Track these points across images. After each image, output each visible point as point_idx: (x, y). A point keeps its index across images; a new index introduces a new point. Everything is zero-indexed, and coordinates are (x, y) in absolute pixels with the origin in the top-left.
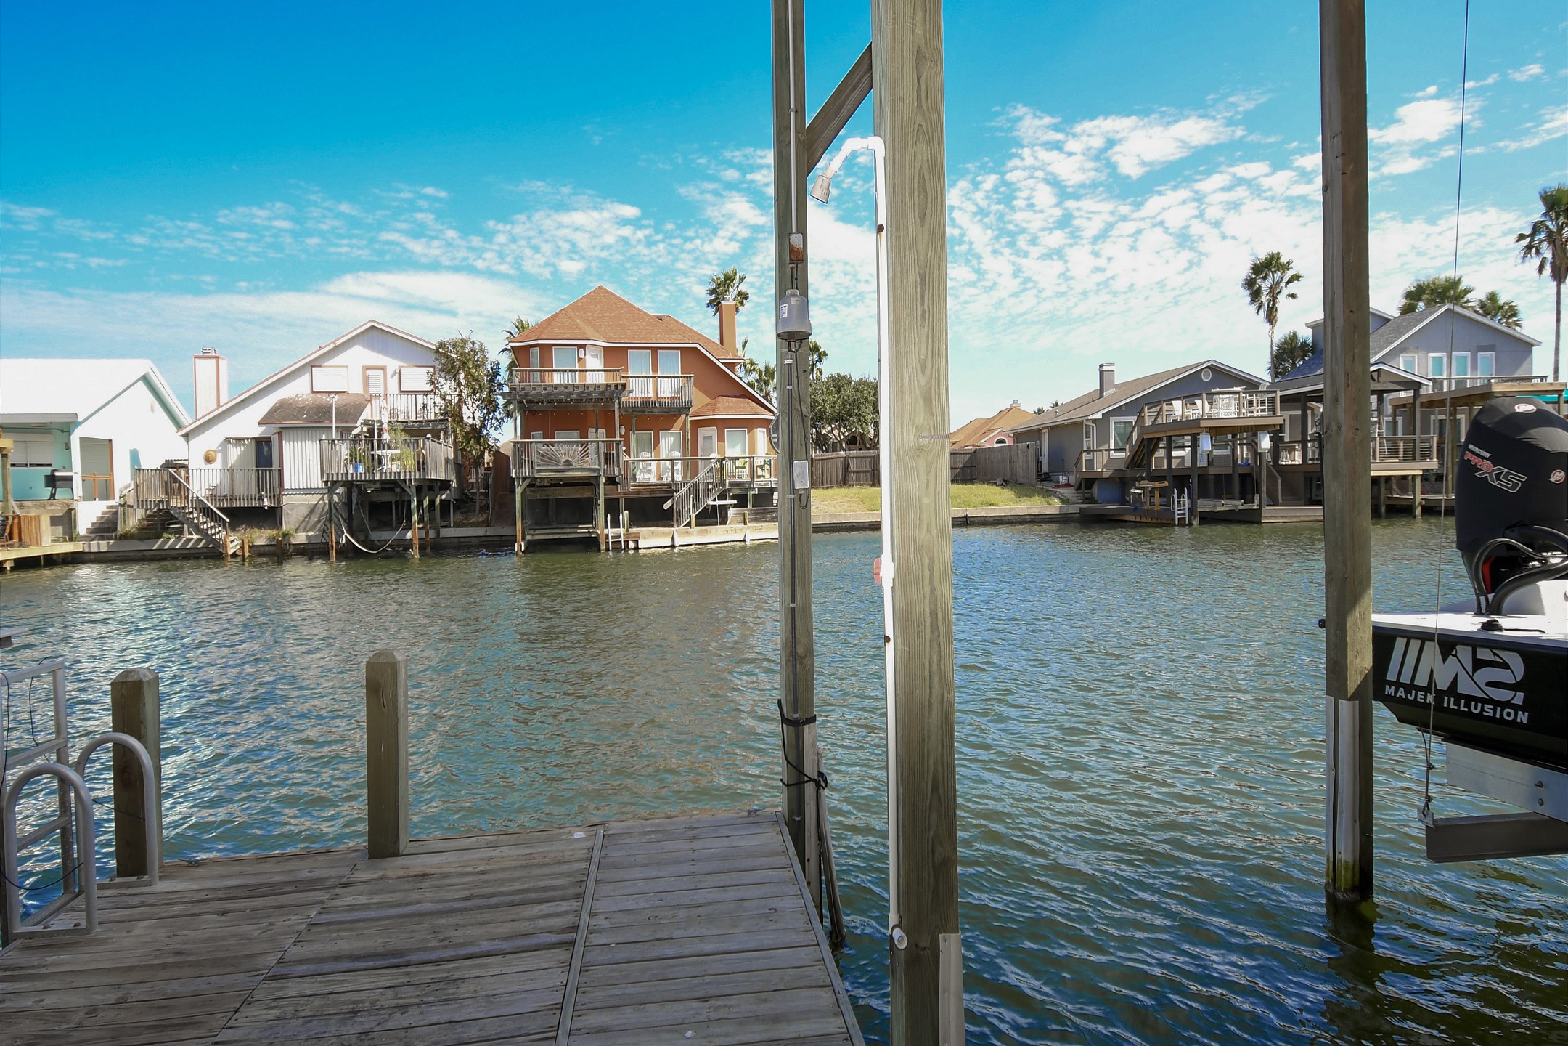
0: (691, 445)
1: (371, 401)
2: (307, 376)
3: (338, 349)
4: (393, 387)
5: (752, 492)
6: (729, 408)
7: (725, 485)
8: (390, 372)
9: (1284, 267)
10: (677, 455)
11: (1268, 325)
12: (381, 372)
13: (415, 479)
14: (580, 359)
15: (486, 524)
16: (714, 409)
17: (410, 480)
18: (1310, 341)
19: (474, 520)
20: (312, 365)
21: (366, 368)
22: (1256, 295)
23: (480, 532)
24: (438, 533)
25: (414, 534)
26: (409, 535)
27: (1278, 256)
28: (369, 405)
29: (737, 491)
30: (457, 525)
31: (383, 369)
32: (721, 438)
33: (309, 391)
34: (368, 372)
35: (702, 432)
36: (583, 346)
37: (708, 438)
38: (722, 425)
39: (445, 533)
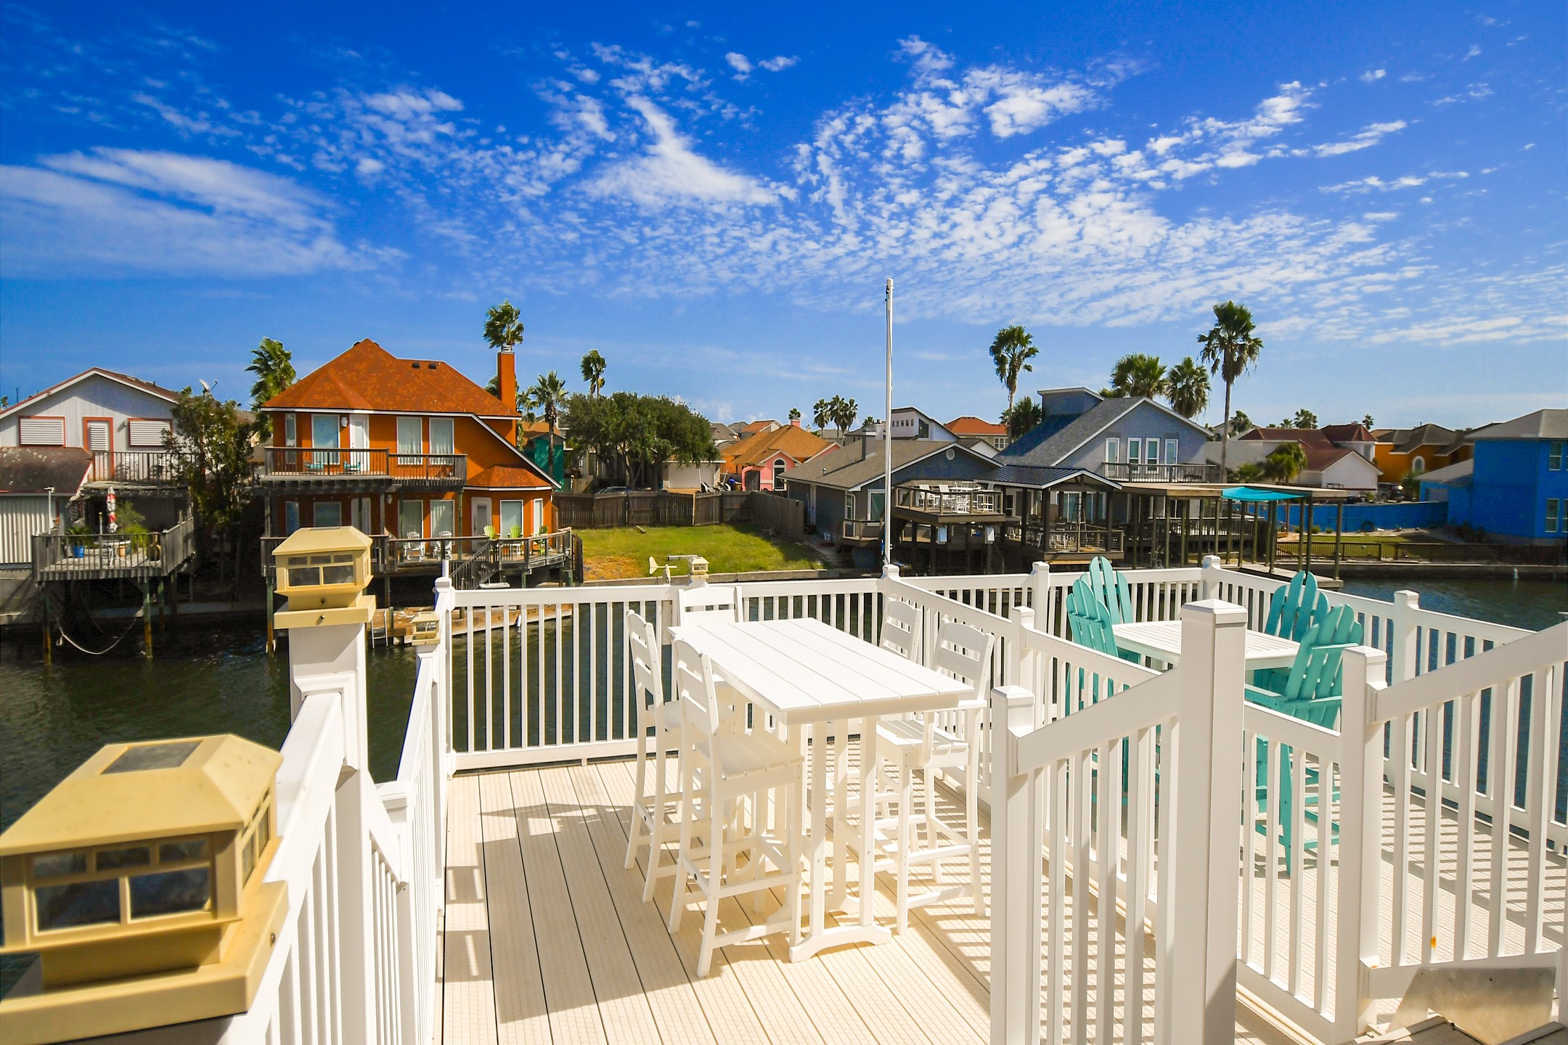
0: (464, 523)
1: (93, 459)
2: (13, 429)
3: (52, 400)
4: (120, 444)
5: (526, 573)
6: (503, 479)
7: (498, 567)
8: (116, 424)
9: (1024, 341)
10: (448, 534)
11: (1007, 390)
12: (105, 426)
13: (148, 577)
14: (342, 428)
15: (231, 597)
16: (489, 481)
17: (142, 578)
18: (1040, 407)
19: (217, 591)
20: (20, 416)
21: (87, 420)
22: (1001, 361)
23: (225, 607)
24: (174, 610)
25: (146, 612)
26: (140, 613)
27: (1020, 330)
28: (91, 466)
29: (510, 572)
30: (200, 598)
31: (109, 421)
32: (496, 511)
33: (14, 444)
34: (90, 425)
35: (476, 502)
36: (347, 415)
37: (482, 508)
38: (497, 497)
39: (185, 609)
